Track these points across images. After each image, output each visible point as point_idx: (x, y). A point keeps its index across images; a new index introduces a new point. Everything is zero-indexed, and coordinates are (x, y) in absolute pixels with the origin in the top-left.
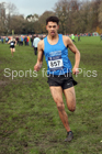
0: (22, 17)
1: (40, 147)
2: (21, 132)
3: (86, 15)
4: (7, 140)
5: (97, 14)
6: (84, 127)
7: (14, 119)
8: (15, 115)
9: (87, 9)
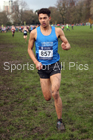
0: (32, 11)
1: (47, 110)
2: (31, 99)
3: (81, 10)
4: (21, 106)
5: (89, 9)
6: (80, 96)
7: (26, 89)
8: (27, 86)
9: (81, 5)
